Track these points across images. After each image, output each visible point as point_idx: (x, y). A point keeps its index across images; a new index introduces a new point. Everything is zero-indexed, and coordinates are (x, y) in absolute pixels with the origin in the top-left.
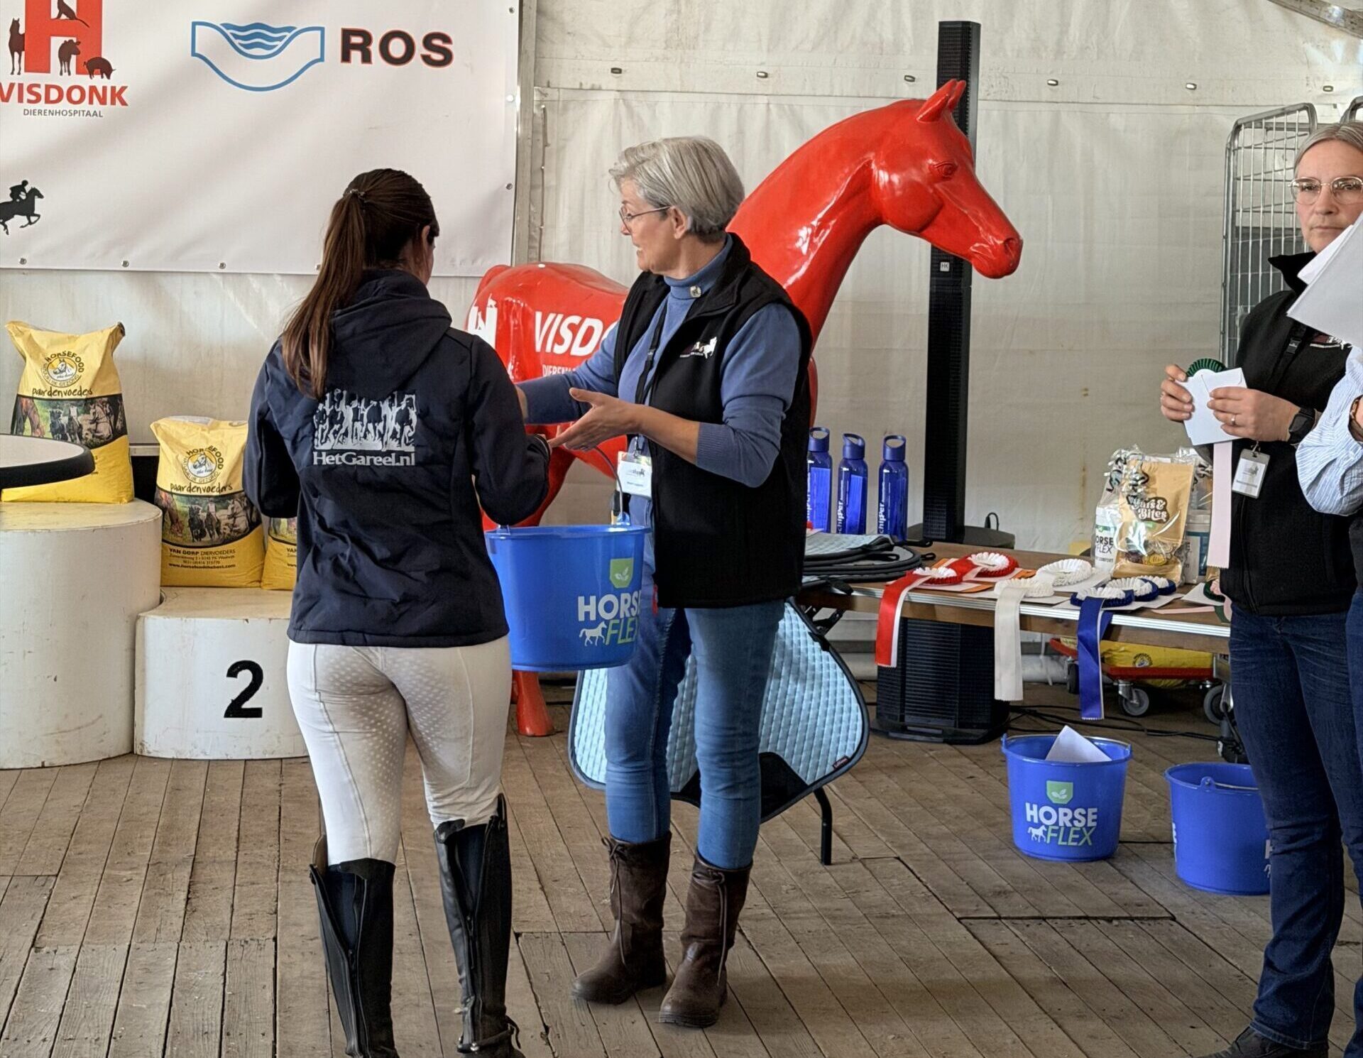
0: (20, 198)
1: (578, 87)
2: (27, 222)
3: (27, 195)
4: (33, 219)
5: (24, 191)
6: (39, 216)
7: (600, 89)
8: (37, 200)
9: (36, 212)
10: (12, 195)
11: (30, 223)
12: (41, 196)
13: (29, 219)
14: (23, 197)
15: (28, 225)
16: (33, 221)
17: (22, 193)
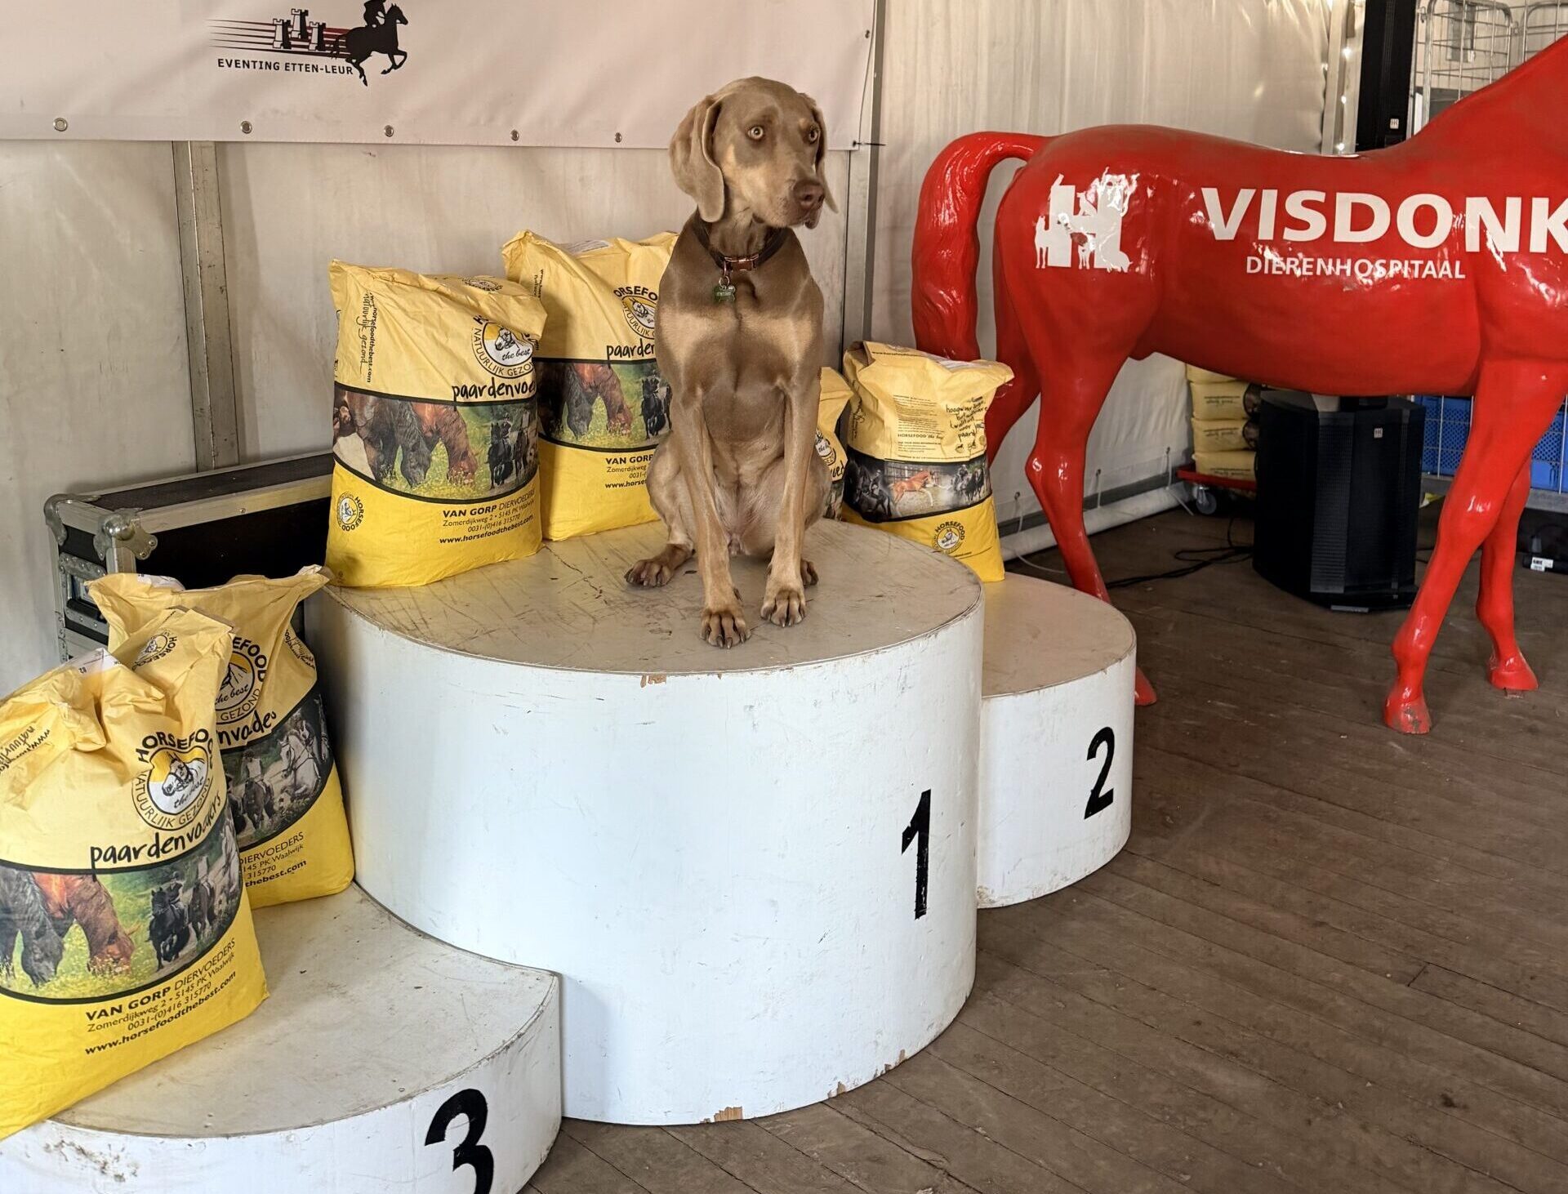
0: (377, 22)
2: (390, 64)
3: (386, 17)
4: (398, 59)
5: (383, 12)
6: (404, 54)
8: (400, 27)
9: (400, 48)
10: (366, 16)
11: (395, 66)
12: (405, 22)
13: (392, 60)
14: (382, 21)
15: (393, 70)
16: (398, 63)
17: (380, 13)
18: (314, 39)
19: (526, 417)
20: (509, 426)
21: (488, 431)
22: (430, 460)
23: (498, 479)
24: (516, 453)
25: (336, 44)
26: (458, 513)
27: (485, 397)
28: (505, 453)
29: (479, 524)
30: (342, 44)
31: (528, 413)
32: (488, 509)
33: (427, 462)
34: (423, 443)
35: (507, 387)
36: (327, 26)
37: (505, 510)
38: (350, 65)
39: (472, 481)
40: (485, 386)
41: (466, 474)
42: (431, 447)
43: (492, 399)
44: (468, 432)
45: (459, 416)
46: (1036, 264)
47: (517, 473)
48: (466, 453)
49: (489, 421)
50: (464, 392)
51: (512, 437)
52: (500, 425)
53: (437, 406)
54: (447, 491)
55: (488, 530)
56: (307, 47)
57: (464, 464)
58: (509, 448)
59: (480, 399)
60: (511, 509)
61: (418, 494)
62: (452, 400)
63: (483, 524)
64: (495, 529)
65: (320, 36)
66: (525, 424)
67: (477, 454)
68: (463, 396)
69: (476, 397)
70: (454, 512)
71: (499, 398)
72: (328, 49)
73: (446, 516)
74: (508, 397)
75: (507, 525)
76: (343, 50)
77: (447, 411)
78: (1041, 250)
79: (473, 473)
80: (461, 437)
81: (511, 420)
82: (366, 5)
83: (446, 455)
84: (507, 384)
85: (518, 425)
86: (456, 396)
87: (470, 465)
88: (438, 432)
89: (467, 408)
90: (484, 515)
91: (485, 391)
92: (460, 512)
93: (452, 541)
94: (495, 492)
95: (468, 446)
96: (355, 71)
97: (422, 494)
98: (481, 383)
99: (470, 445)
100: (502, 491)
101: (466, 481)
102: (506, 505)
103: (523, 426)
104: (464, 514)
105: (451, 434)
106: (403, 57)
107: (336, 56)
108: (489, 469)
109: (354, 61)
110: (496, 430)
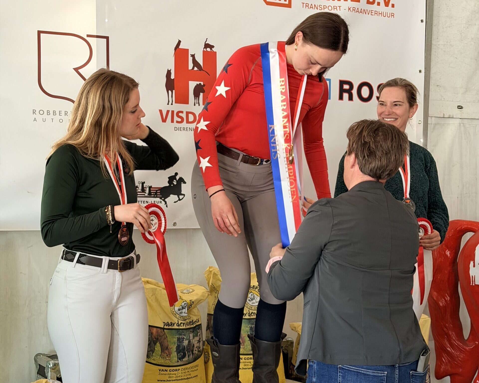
0: (173, 184)
1: (442, 116)
2: (178, 199)
3: (177, 182)
4: (181, 197)
5: (176, 179)
6: (184, 195)
7: (453, 118)
9: (182, 193)
10: (169, 182)
11: (180, 200)
12: (185, 183)
13: (179, 197)
14: (175, 183)
15: (179, 201)
16: (181, 198)
17: (175, 181)
18: (147, 191)
19: (191, 335)
20: (184, 338)
21: (176, 340)
22: (154, 349)
23: (180, 359)
24: (188, 349)
25: (156, 193)
26: (164, 370)
27: (176, 327)
28: (182, 349)
29: (173, 375)
30: (159, 193)
31: (192, 334)
32: (176, 370)
33: (153, 350)
34: (152, 343)
35: (183, 324)
36: (152, 187)
37: (184, 371)
38: (161, 200)
39: (170, 358)
40: (175, 323)
41: (167, 356)
42: (155, 344)
43: (178, 327)
44: (168, 339)
45: (165, 333)
46: (470, 283)
47: (188, 356)
48: (167, 348)
49: (176, 336)
50: (168, 324)
51: (186, 343)
52: (180, 337)
53: (158, 329)
54: (160, 362)
55: (177, 379)
56: (144, 195)
57: (167, 351)
58: (184, 347)
59: (173, 327)
60: (187, 371)
61: (149, 361)
62: (163, 327)
63: (175, 376)
64: (180, 378)
65: (150, 190)
66: (191, 338)
67: (171, 348)
68: (166, 326)
69: (172, 326)
70: (163, 370)
71: (180, 327)
72: (153, 195)
73: (160, 371)
74: (184, 327)
75: (185, 378)
76: (159, 195)
77: (161, 331)
78: (472, 276)
79: (170, 355)
80: (165, 341)
81: (185, 336)
82: (169, 178)
83: (160, 348)
84: (183, 323)
85: (188, 338)
86: (164, 326)
87: (169, 352)
88: (158, 339)
89: (168, 331)
90: (175, 372)
91: (175, 325)
92: (165, 370)
93: (162, 381)
94: (179, 364)
95: (168, 345)
96: (163, 202)
97: (151, 362)
98: (174, 322)
99: (169, 344)
100: (182, 363)
101: (167, 358)
102: (184, 369)
103: (190, 339)
104: (167, 371)
105: (162, 340)
106: (183, 196)
107: (156, 197)
108: (176, 354)
109: (163, 199)
110: (179, 339)
